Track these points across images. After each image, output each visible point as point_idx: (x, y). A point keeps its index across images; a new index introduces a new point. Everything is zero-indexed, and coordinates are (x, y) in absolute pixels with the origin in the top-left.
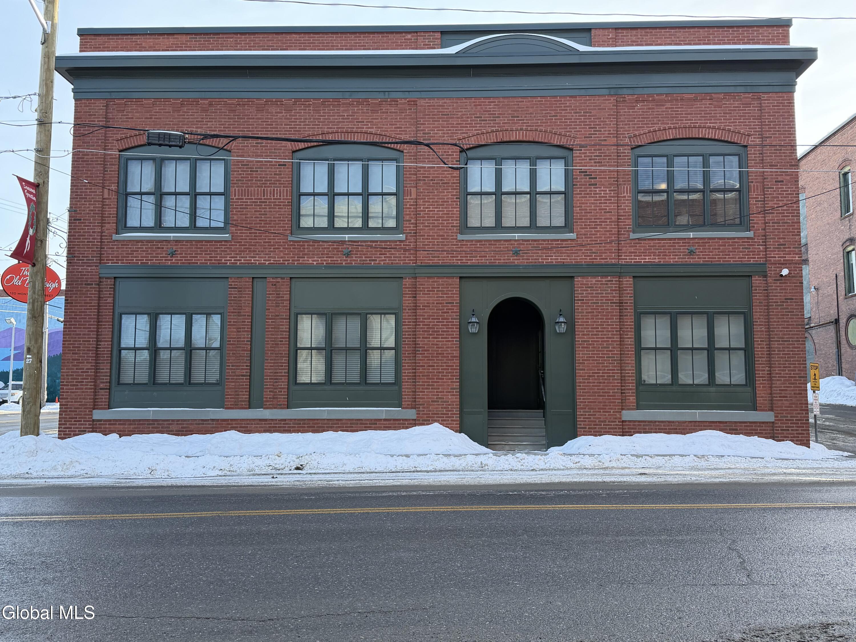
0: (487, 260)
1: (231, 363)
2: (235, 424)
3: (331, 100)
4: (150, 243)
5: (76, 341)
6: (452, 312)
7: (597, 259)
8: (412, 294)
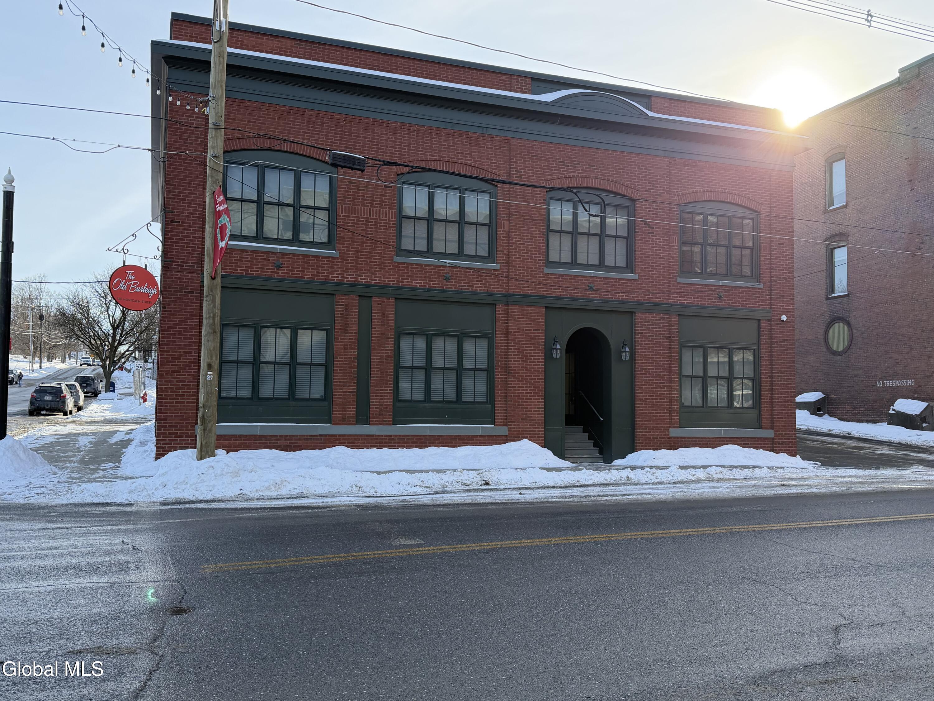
0: (568, 292)
1: (339, 379)
2: (344, 439)
3: (434, 129)
4: (255, 253)
6: (538, 339)
7: (653, 298)
8: (505, 320)
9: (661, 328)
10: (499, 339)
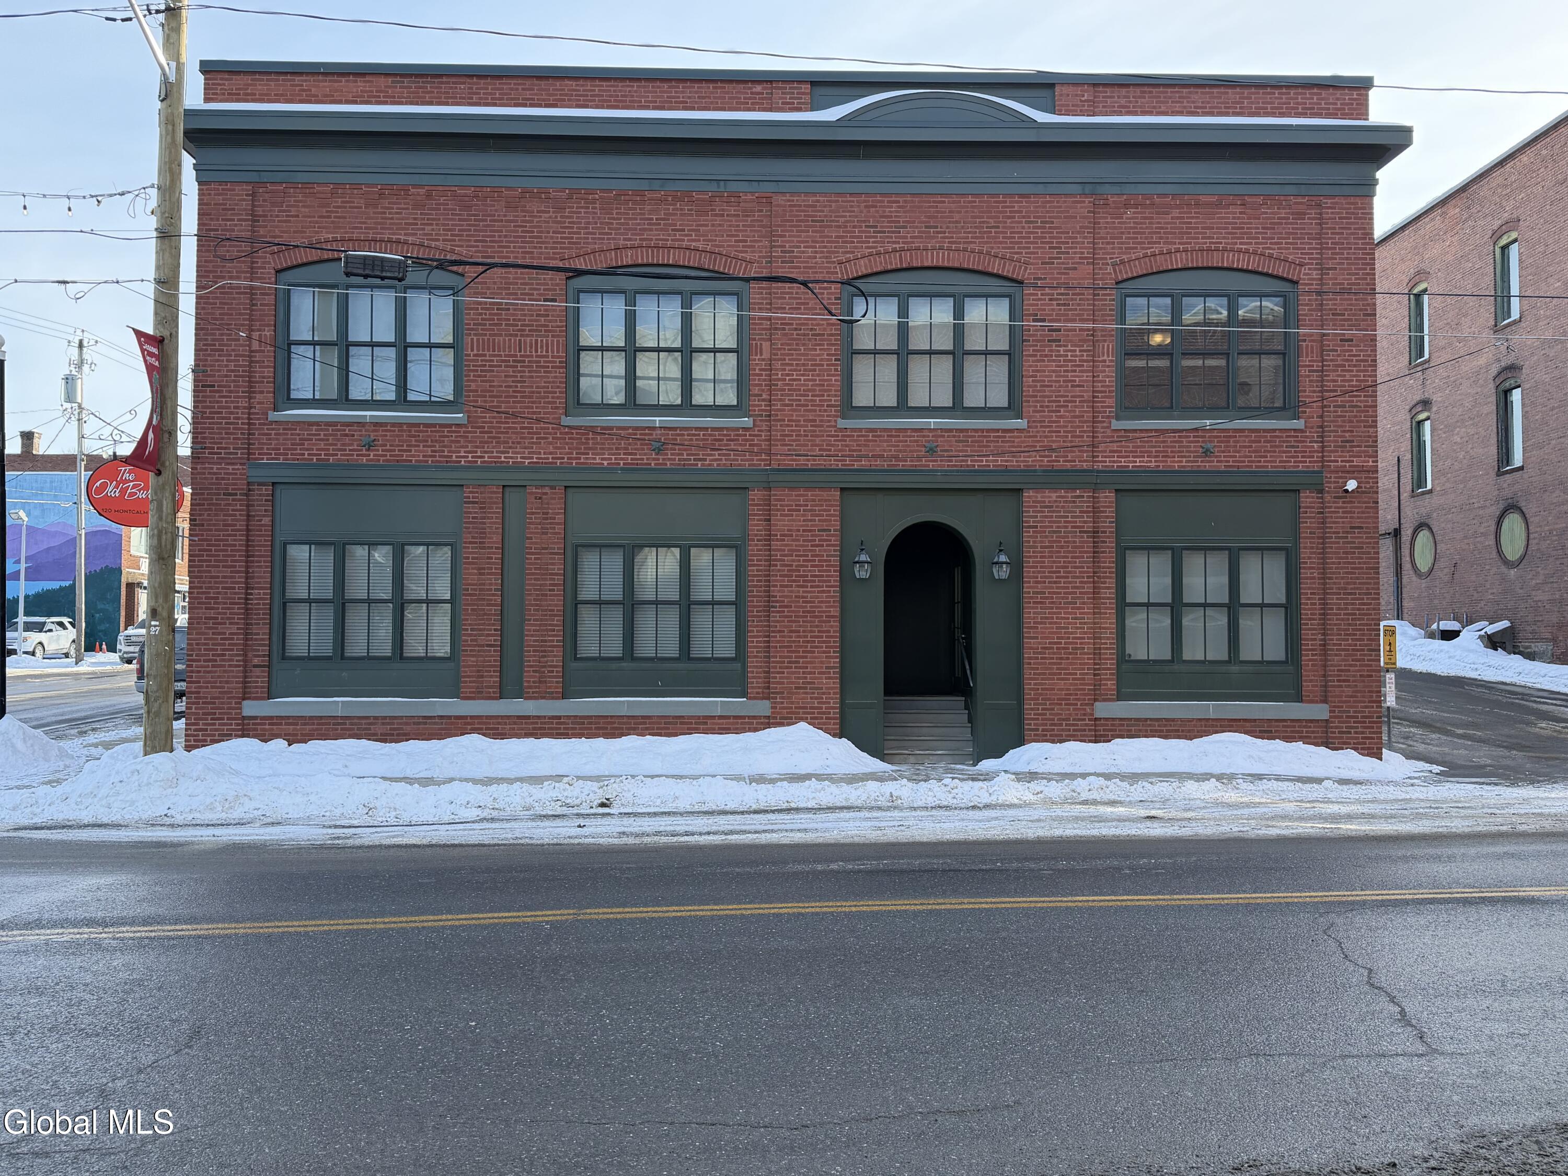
0: (885, 461)
1: (470, 625)
2: (479, 723)
3: (630, 193)
4: (330, 426)
5: (211, 588)
6: (827, 545)
7: (1059, 461)
8: (764, 515)
9: (1077, 517)
10: (754, 548)
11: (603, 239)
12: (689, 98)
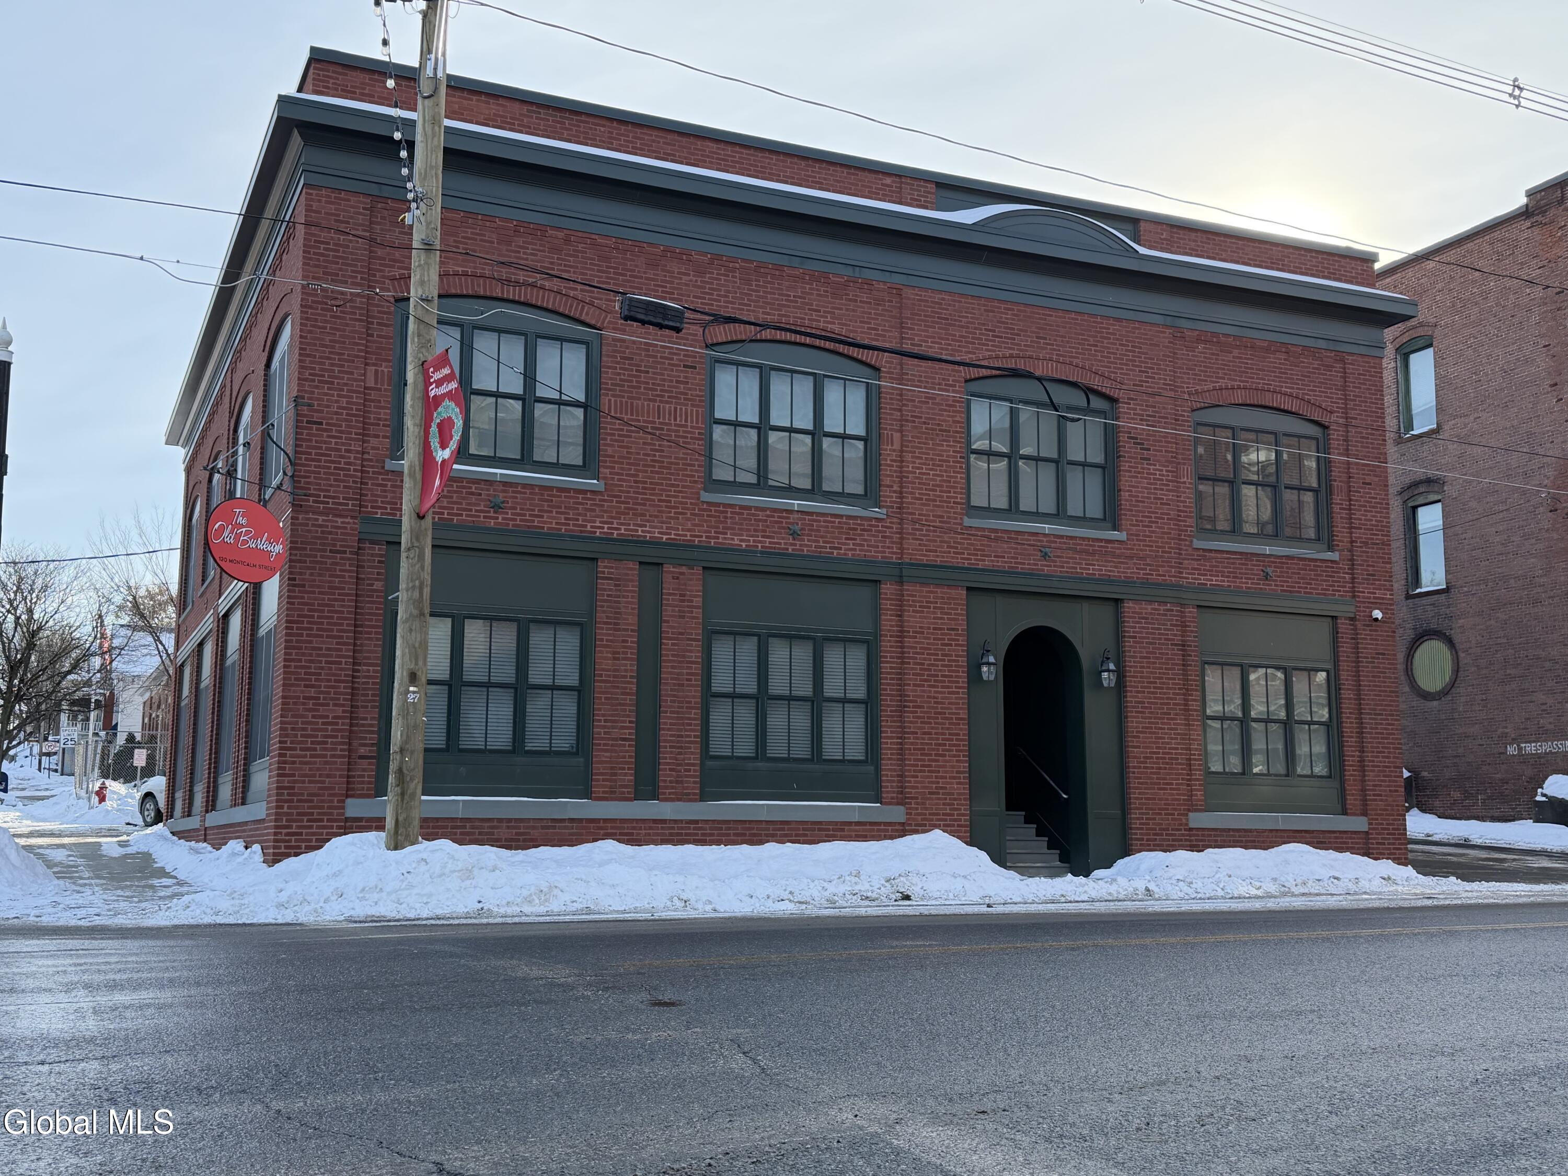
0: (1006, 562)
1: (603, 715)
2: (612, 828)
3: (770, 266)
5: (312, 661)
6: (956, 645)
7: (1152, 575)
8: (897, 610)
9: (1168, 630)
10: (887, 645)
11: (743, 310)
12: (825, 179)
